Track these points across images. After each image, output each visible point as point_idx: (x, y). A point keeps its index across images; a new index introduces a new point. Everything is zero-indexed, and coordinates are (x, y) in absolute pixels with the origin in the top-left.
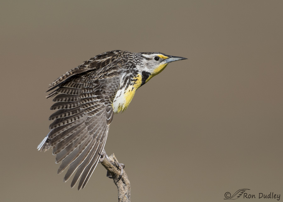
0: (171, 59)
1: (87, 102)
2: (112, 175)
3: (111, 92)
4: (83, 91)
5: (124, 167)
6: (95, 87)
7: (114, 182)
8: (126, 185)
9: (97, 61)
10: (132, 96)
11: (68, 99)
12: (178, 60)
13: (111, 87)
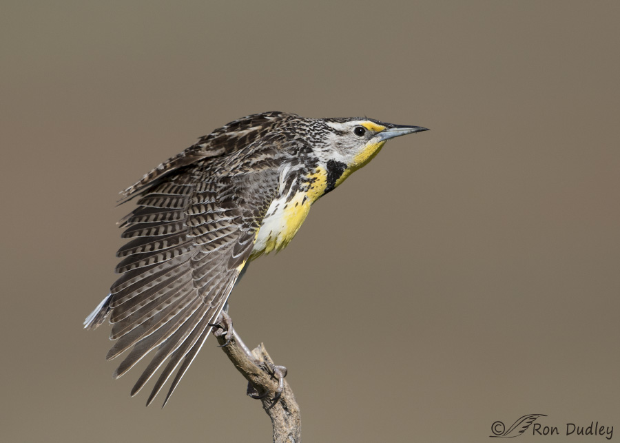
0: (392, 132)
1: (204, 222)
2: (260, 392)
3: (257, 203)
4: (196, 199)
5: (286, 374)
6: (221, 191)
7: (264, 407)
8: (290, 415)
9: (228, 134)
10: (303, 217)
11: (161, 216)
12: (408, 133)
13: (257, 191)
